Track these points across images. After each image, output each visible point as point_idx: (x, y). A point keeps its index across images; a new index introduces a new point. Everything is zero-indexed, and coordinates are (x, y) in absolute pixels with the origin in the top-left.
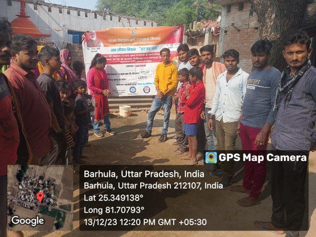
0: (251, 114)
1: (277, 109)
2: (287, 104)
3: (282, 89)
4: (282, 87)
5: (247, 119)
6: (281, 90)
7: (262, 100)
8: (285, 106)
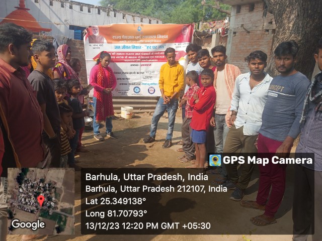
0: (272, 125)
1: (305, 122)
2: (318, 116)
3: (314, 98)
4: (312, 97)
5: (267, 130)
6: (311, 99)
7: (285, 110)
8: (315, 119)
